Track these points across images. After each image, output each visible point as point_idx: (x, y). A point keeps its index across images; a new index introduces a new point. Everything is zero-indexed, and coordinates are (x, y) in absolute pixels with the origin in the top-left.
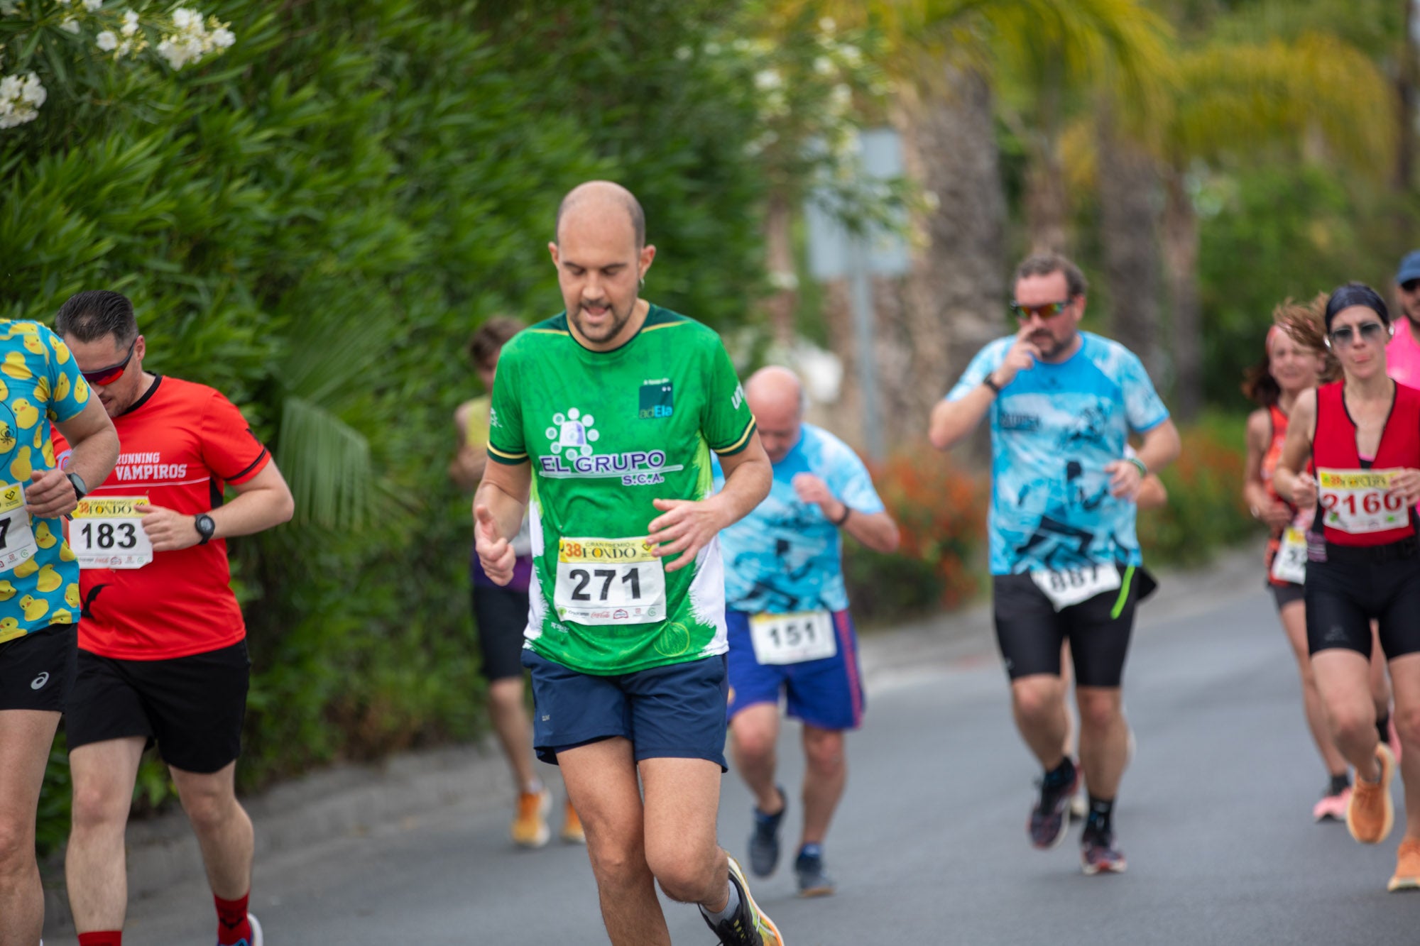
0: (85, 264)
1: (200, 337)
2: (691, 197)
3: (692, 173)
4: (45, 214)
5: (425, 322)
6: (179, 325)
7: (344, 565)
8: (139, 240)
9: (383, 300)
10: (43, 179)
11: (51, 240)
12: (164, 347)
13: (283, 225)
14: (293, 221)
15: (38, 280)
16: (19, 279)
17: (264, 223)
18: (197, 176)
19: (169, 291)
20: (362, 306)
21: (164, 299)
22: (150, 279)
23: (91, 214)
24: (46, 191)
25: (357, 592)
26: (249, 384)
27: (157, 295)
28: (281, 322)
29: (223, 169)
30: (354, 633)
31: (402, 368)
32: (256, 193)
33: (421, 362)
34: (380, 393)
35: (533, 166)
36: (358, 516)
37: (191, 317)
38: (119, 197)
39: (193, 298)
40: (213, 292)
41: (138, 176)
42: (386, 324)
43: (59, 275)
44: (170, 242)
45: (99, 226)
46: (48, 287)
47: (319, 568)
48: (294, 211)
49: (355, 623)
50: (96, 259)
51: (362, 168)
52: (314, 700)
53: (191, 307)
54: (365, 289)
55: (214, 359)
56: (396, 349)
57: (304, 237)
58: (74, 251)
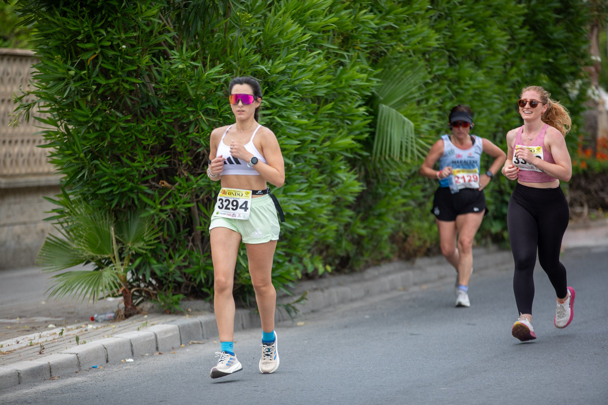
0: (299, 44)
1: (345, 76)
2: (557, 21)
3: (557, 11)
4: (283, 23)
5: (439, 73)
6: (336, 70)
7: (401, 175)
8: (321, 34)
9: (422, 63)
10: (283, 9)
11: (285, 33)
12: (329, 81)
13: (382, 29)
14: (386, 28)
15: (279, 50)
16: (271, 50)
17: (373, 28)
18: (346, 9)
19: (332, 57)
20: (414, 66)
21: (330, 60)
22: (326, 51)
23: (302, 23)
24: (284, 13)
25: (405, 187)
26: (364, 97)
27: (327, 58)
28: (379, 71)
29: (358, 5)
30: (404, 205)
31: (429, 91)
32: (371, 16)
33: (436, 90)
34: (419, 103)
35: (490, 6)
36: (410, 155)
37: (341, 68)
38: (314, 16)
39: (343, 60)
40: (351, 58)
41: (323, 7)
42: (423, 73)
43: (288, 48)
44: (334, 35)
45: (305, 28)
46: (283, 53)
47: (390, 175)
48: (386, 24)
49: (404, 201)
50: (303, 43)
51: (416, 6)
52: (386, 233)
53: (342, 64)
54: (415, 58)
55: (350, 86)
56: (426, 84)
57: (390, 34)
58: (294, 38)
